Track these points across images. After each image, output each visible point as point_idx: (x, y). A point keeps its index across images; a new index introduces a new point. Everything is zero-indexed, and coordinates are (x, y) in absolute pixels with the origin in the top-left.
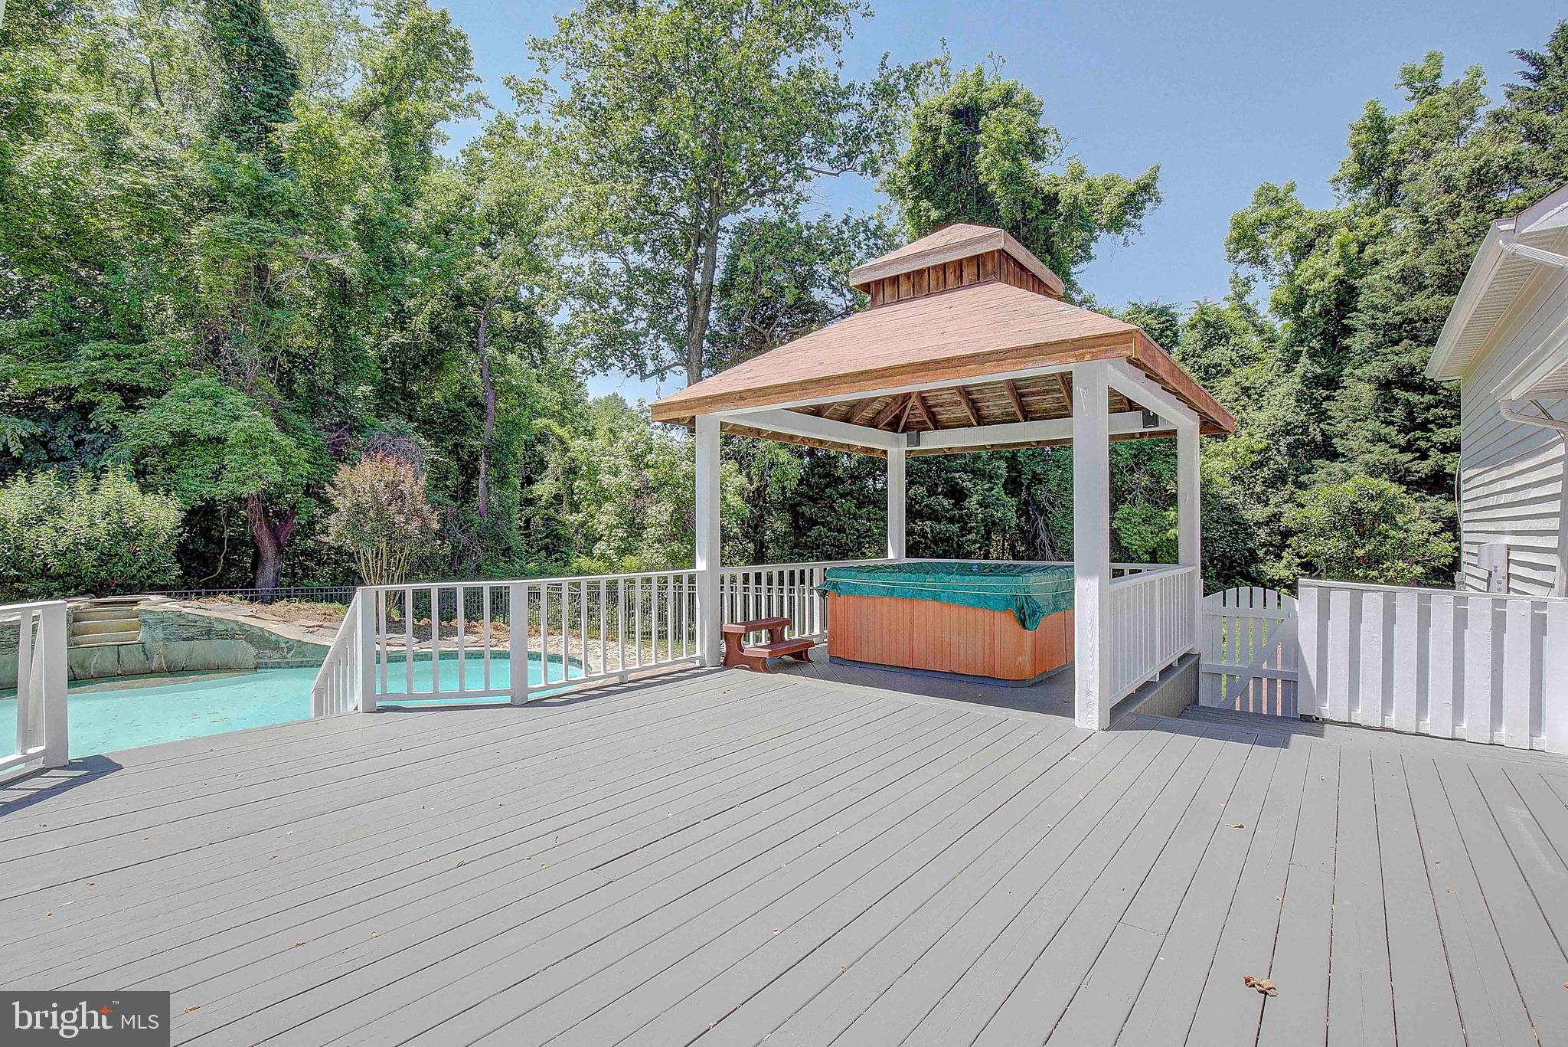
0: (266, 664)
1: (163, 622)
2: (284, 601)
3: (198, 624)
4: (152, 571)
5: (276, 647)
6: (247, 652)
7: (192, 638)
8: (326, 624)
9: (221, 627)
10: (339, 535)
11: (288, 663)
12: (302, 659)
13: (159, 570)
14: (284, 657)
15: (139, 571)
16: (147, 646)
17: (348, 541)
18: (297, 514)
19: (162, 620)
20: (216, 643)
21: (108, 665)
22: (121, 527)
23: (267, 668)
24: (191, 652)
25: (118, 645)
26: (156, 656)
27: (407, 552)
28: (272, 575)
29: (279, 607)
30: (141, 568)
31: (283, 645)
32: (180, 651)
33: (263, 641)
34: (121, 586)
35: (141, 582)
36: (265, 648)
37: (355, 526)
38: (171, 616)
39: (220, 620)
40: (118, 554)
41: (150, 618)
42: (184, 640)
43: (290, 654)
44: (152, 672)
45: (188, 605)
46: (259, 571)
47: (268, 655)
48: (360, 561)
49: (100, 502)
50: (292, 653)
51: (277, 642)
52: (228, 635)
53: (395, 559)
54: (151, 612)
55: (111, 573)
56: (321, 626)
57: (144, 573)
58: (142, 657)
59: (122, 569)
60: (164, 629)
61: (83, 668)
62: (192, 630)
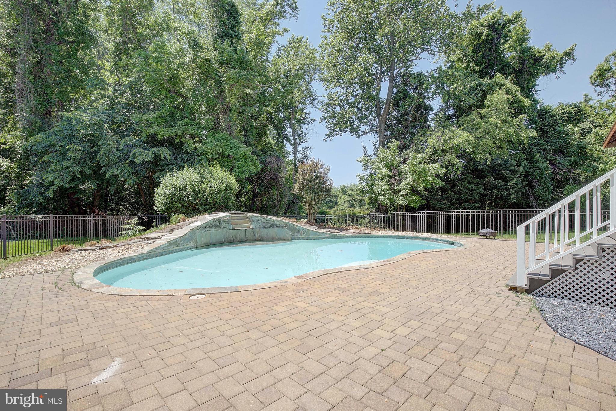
0: (295, 238)
3: (270, 222)
5: (299, 231)
6: (288, 233)
7: (268, 227)
9: (278, 223)
11: (303, 238)
14: (302, 235)
16: (254, 230)
19: (258, 220)
20: (276, 230)
21: (243, 236)
23: (295, 240)
24: (268, 233)
25: (245, 229)
26: (257, 234)
31: (301, 231)
32: (264, 232)
33: (293, 229)
36: (294, 232)
38: (261, 218)
39: (278, 221)
41: (255, 219)
42: (265, 228)
44: (256, 240)
47: (296, 234)
50: (305, 234)
51: (299, 229)
52: (280, 226)
58: (253, 234)
60: (259, 223)
61: (236, 238)
62: (267, 224)
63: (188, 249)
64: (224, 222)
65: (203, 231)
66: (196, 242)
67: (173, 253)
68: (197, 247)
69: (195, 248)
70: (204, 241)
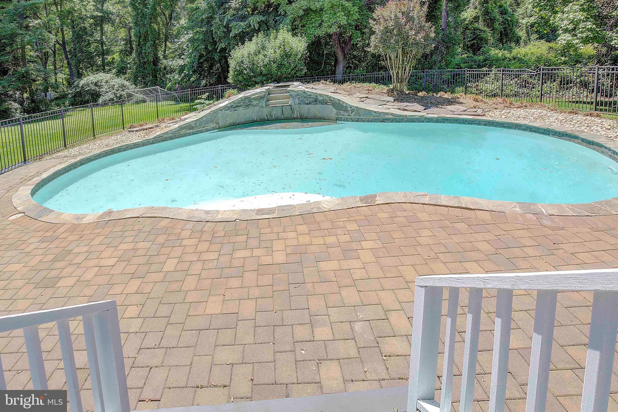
0: (341, 118)
1: (298, 96)
2: (348, 83)
3: (312, 96)
4: (296, 71)
5: (346, 109)
6: (332, 112)
7: (310, 103)
8: (370, 96)
9: (321, 98)
10: (376, 46)
11: (351, 119)
12: (358, 117)
13: (299, 70)
14: (349, 115)
15: (291, 71)
16: (293, 106)
17: (381, 50)
18: (352, 39)
19: (298, 94)
20: (319, 106)
21: (279, 114)
22: (284, 52)
23: (341, 121)
24: (309, 110)
25: (282, 106)
26: (296, 111)
27: (414, 52)
28: (342, 68)
29: (347, 86)
30: (292, 69)
31: (349, 109)
32: (305, 109)
33: (339, 105)
34: (285, 77)
35: (292, 76)
36: (340, 109)
37: (384, 41)
38: (301, 93)
39: (320, 95)
40: (284, 64)
41: (293, 94)
42: (306, 104)
43: (353, 114)
44: (294, 119)
45: (308, 87)
46: (337, 67)
47: (342, 113)
48: (386, 60)
49: (278, 42)
50: (354, 113)
51: (346, 107)
52: (324, 102)
53: (407, 58)
54: (293, 91)
55: (282, 72)
56: (367, 97)
57: (294, 71)
58: (291, 112)
59: (285, 70)
60: (299, 99)
61: (271, 116)
62: (309, 99)
63: (207, 130)
64: (255, 99)
65: (227, 112)
66: (217, 123)
67: (186, 136)
68: (219, 128)
69: (217, 129)
70: (230, 121)
